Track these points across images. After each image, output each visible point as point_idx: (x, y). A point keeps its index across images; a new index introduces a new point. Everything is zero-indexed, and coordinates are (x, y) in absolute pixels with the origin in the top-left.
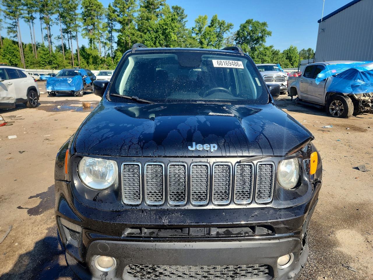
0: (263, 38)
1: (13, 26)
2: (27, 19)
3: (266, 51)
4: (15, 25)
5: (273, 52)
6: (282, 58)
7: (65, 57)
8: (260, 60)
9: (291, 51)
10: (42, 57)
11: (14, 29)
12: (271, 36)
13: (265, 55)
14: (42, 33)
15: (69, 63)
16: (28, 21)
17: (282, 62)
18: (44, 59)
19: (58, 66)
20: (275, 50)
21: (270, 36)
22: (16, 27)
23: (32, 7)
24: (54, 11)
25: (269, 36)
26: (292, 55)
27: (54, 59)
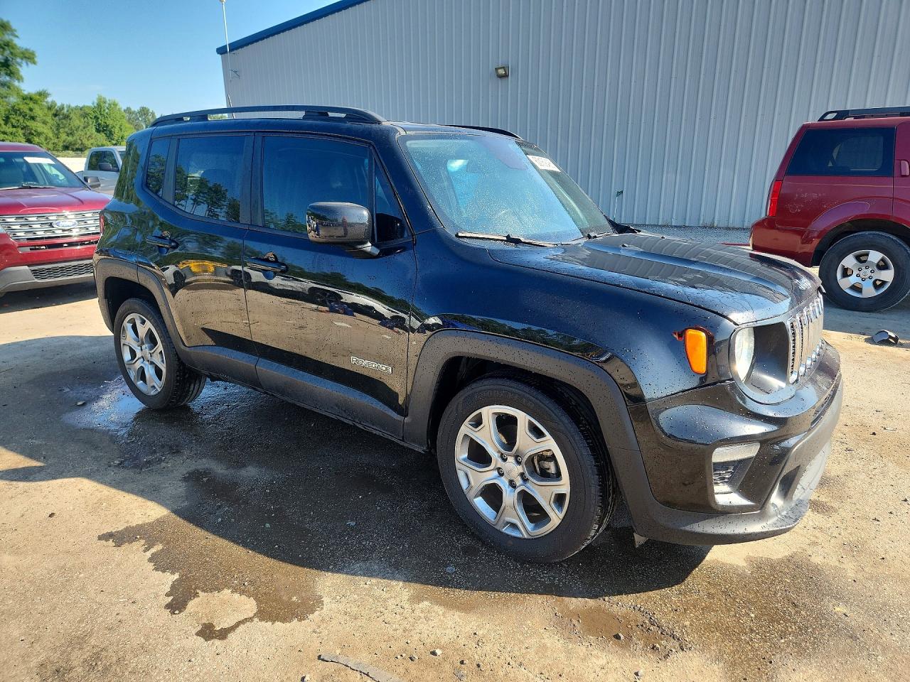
0: (11, 68)
3: (31, 105)
5: (54, 111)
6: (84, 128)
8: (19, 130)
9: (104, 110)
12: (34, 63)
13: (33, 118)
17: (88, 140)
20: (59, 104)
21: (33, 65)
25: (29, 63)
26: (110, 122)
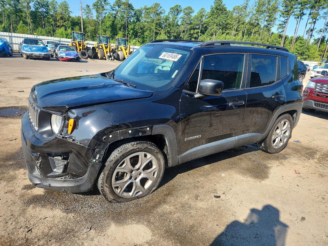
1: (284, 23)
2: (297, 16)
4: (286, 22)
7: (318, 50)
10: (297, 49)
11: (284, 26)
14: (306, 28)
15: (320, 55)
16: (297, 18)
18: (299, 50)
19: (309, 57)
22: (286, 23)
23: (305, 4)
24: (325, 6)
27: (307, 50)
